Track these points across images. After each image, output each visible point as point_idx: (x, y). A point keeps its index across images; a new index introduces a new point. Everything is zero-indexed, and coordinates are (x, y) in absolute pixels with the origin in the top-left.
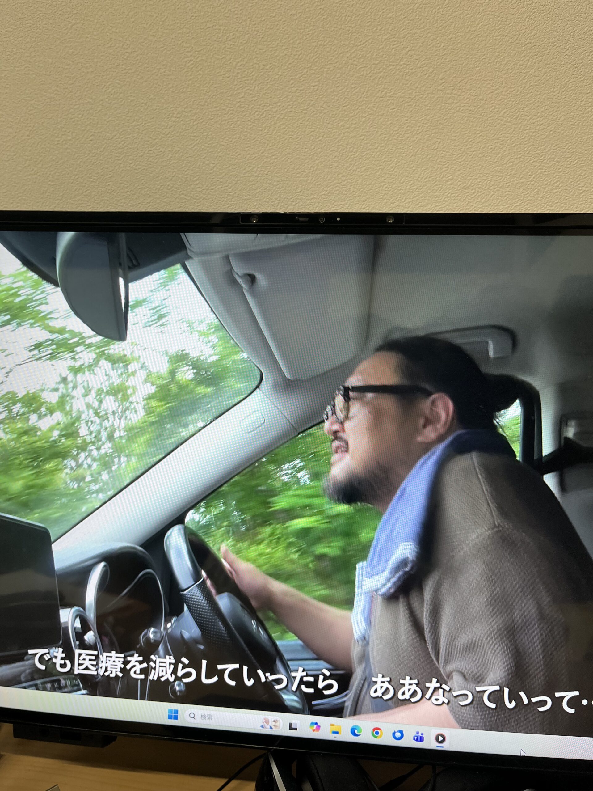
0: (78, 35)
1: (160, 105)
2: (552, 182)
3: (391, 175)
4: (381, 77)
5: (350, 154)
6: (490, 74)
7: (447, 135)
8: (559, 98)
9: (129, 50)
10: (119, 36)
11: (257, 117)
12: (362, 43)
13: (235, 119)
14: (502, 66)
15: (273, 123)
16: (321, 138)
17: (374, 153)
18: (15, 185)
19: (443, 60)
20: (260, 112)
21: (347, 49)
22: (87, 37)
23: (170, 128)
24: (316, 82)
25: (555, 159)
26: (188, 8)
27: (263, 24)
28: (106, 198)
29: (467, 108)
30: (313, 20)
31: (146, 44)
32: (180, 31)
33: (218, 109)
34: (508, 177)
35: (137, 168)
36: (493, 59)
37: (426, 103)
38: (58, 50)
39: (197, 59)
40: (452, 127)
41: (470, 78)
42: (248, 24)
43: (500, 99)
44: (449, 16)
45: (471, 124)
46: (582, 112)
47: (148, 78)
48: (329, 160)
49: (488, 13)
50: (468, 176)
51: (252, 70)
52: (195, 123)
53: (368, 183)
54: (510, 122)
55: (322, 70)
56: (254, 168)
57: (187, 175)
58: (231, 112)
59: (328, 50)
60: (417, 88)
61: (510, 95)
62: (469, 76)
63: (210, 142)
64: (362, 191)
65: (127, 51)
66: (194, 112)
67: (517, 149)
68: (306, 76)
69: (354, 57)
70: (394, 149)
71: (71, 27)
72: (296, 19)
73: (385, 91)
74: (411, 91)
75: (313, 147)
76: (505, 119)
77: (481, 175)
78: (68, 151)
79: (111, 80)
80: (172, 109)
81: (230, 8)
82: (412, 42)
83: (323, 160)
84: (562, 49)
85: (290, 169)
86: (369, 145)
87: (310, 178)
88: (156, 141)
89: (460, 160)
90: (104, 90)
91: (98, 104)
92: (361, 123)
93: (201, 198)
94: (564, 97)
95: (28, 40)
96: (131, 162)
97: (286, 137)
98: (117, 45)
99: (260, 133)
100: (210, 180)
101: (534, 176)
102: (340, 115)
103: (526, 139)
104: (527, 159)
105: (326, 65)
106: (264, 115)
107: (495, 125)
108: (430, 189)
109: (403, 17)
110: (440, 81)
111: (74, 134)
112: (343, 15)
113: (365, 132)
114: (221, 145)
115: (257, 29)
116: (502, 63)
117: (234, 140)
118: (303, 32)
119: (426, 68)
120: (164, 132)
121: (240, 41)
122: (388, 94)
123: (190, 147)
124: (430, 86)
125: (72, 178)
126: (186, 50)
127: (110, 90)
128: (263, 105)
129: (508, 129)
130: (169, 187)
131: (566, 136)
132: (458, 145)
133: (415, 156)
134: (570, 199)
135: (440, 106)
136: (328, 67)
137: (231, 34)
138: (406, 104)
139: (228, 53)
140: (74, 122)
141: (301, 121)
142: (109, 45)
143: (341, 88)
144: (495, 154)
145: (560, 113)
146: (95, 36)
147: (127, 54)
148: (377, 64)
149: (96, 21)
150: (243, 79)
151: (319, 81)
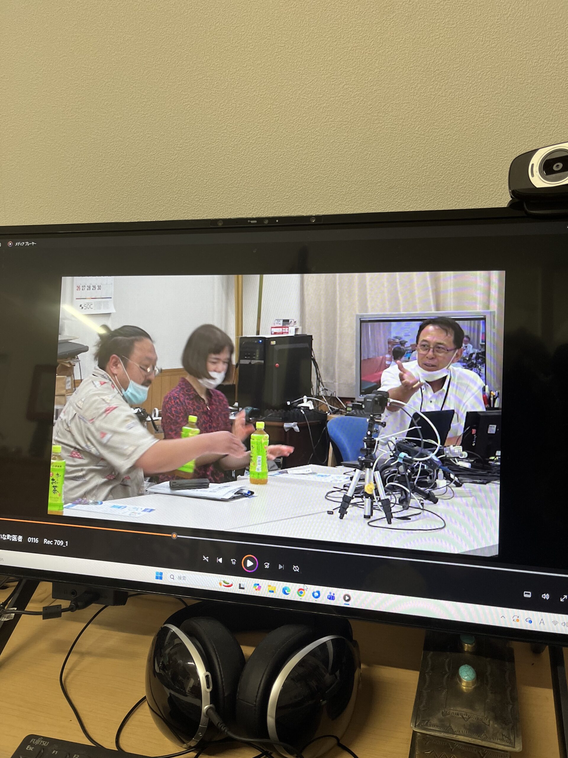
0: (110, 90)
2: (458, 180)
3: (335, 180)
4: (324, 107)
5: (305, 166)
6: (407, 98)
7: (376, 148)
8: (462, 113)
9: (146, 100)
10: (138, 89)
11: (236, 143)
12: (310, 81)
13: (220, 146)
14: (416, 92)
15: (247, 147)
16: (282, 156)
17: (322, 165)
18: (73, 203)
19: (370, 90)
20: (238, 139)
21: (299, 87)
22: (116, 92)
23: (175, 155)
25: (459, 161)
26: (185, 65)
27: (238, 73)
28: (134, 209)
29: (390, 126)
30: (274, 67)
31: (157, 94)
32: (179, 83)
33: (208, 139)
34: (424, 178)
35: (154, 186)
36: (409, 86)
37: (359, 125)
38: (97, 103)
39: (192, 103)
40: (379, 141)
41: (391, 103)
42: (227, 74)
43: (415, 117)
45: (394, 138)
46: (481, 122)
47: (159, 120)
48: (289, 172)
50: (392, 179)
51: (231, 108)
53: (317, 188)
54: (423, 135)
55: (281, 105)
56: (235, 181)
57: (188, 189)
58: (218, 140)
59: (285, 89)
60: (351, 113)
61: (423, 114)
62: (391, 101)
63: (204, 164)
64: (314, 194)
65: (144, 100)
66: (191, 142)
67: (430, 156)
68: (270, 110)
69: (304, 93)
70: (336, 161)
71: (105, 84)
72: (261, 68)
73: (328, 117)
74: (347, 116)
76: (419, 133)
77: (403, 177)
78: (107, 176)
79: (134, 123)
80: (177, 141)
81: (214, 63)
82: (347, 78)
85: (261, 181)
86: (317, 159)
87: (275, 187)
88: (166, 165)
89: (386, 167)
90: (129, 130)
91: (126, 141)
92: (311, 143)
93: (198, 205)
94: (466, 111)
95: (77, 96)
97: (257, 156)
98: (137, 97)
99: (238, 155)
100: (205, 192)
101: (443, 176)
102: (296, 138)
103: (436, 148)
104: (438, 163)
105: (284, 101)
106: (241, 141)
107: (412, 138)
108: (364, 190)
109: (339, 59)
110: (369, 107)
111: (111, 164)
112: (295, 61)
113: (314, 149)
114: (211, 165)
115: (233, 77)
117: (220, 161)
118: (266, 77)
119: (358, 97)
121: (222, 88)
122: (330, 120)
124: (361, 111)
125: (111, 196)
126: (185, 97)
128: (240, 134)
129: (422, 141)
130: (177, 199)
133: (352, 165)
134: (473, 193)
135: (369, 126)
137: (216, 83)
139: (214, 97)
140: (110, 155)
141: (267, 144)
142: (131, 97)
145: (463, 124)
146: (122, 90)
147: (144, 103)
148: (321, 97)
149: (121, 79)
150: (226, 116)
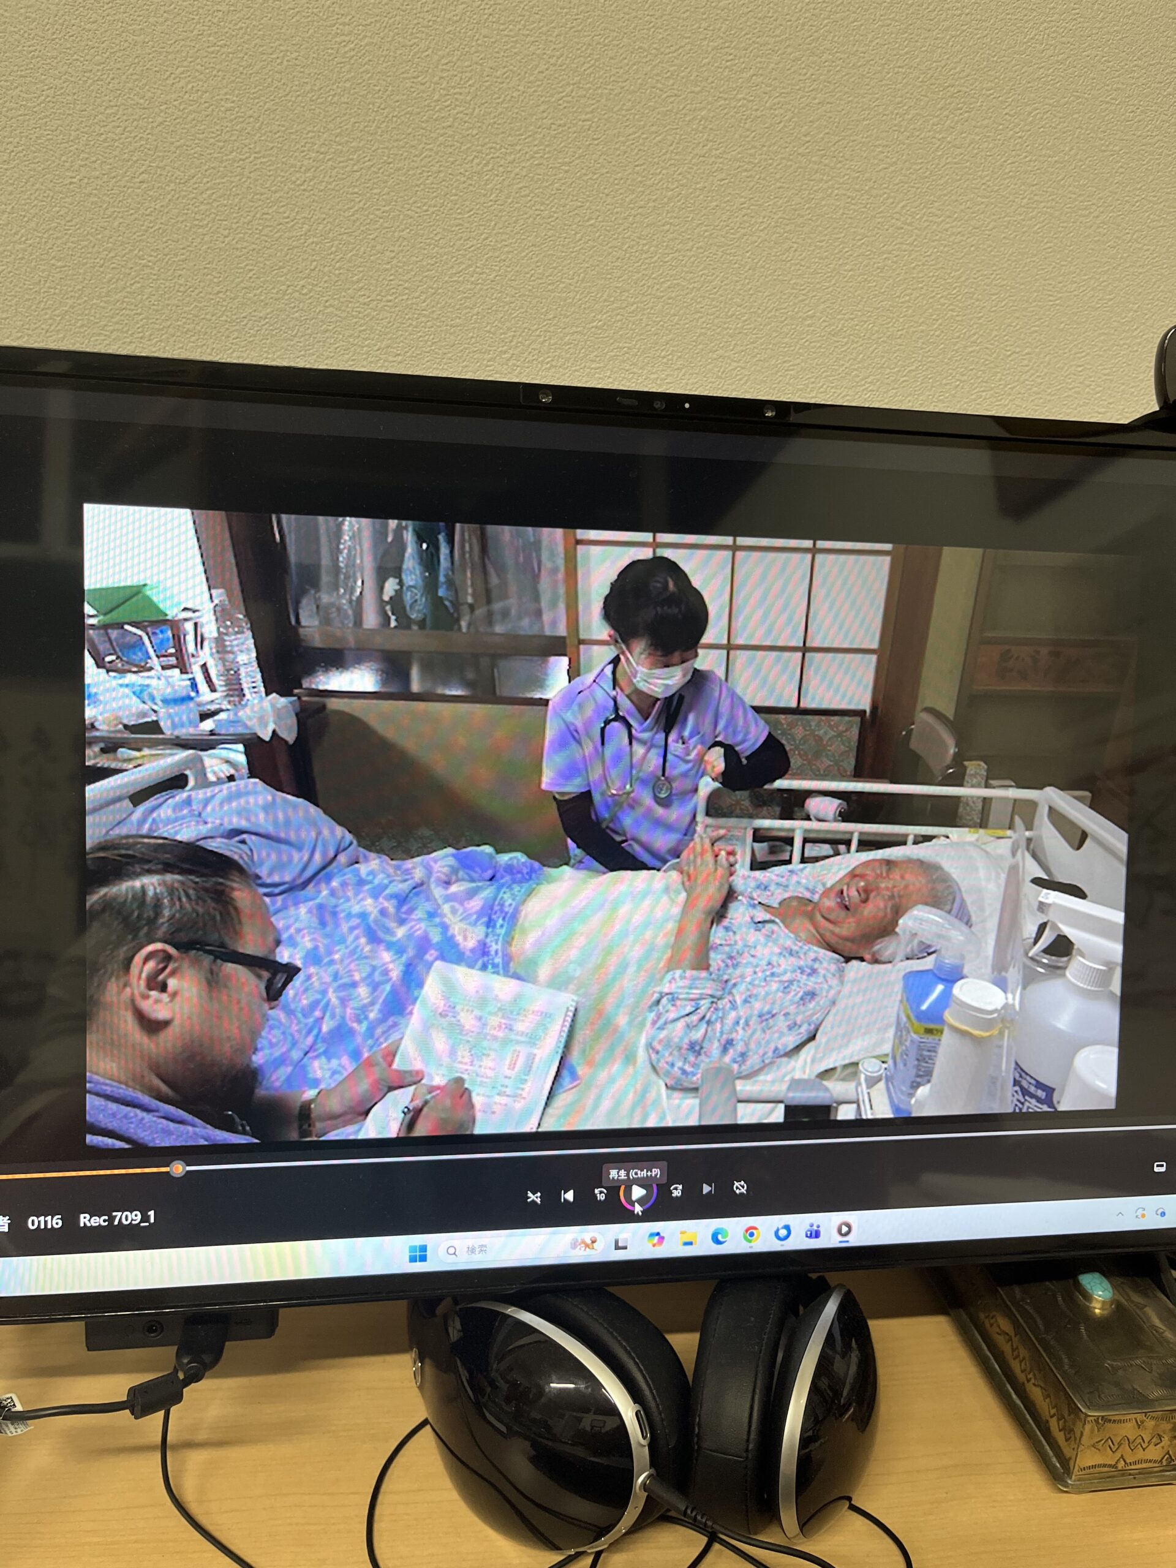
1: (287, 124)
2: (967, 335)
6: (885, 134)
7: (809, 238)
11: (477, 169)
12: (673, 48)
16: (592, 222)
19: (809, 100)
20: (483, 159)
24: (587, 113)
44: (824, 19)
45: (849, 221)
49: (889, 22)
51: (469, 74)
52: (355, 168)
55: (599, 91)
59: (610, 54)
60: (763, 146)
62: (851, 135)
70: (720, 254)
75: (579, 236)
83: (596, 263)
84: (1002, 102)
96: (226, 233)
99: (482, 200)
102: (629, 182)
103: (933, 257)
104: (933, 291)
105: (607, 84)
107: (886, 227)
108: (776, 331)
110: (803, 139)
111: (106, 167)
113: (671, 218)
114: (406, 216)
116: (906, 117)
120: (294, 179)
123: (346, 214)
127: (182, 83)
131: (995, 256)
132: (827, 257)
136: (609, 87)
138: (744, 174)
143: (633, 129)
144: (883, 277)
151: (592, 112)
